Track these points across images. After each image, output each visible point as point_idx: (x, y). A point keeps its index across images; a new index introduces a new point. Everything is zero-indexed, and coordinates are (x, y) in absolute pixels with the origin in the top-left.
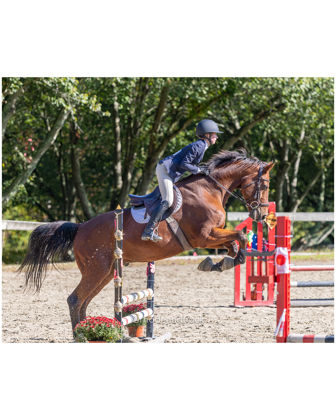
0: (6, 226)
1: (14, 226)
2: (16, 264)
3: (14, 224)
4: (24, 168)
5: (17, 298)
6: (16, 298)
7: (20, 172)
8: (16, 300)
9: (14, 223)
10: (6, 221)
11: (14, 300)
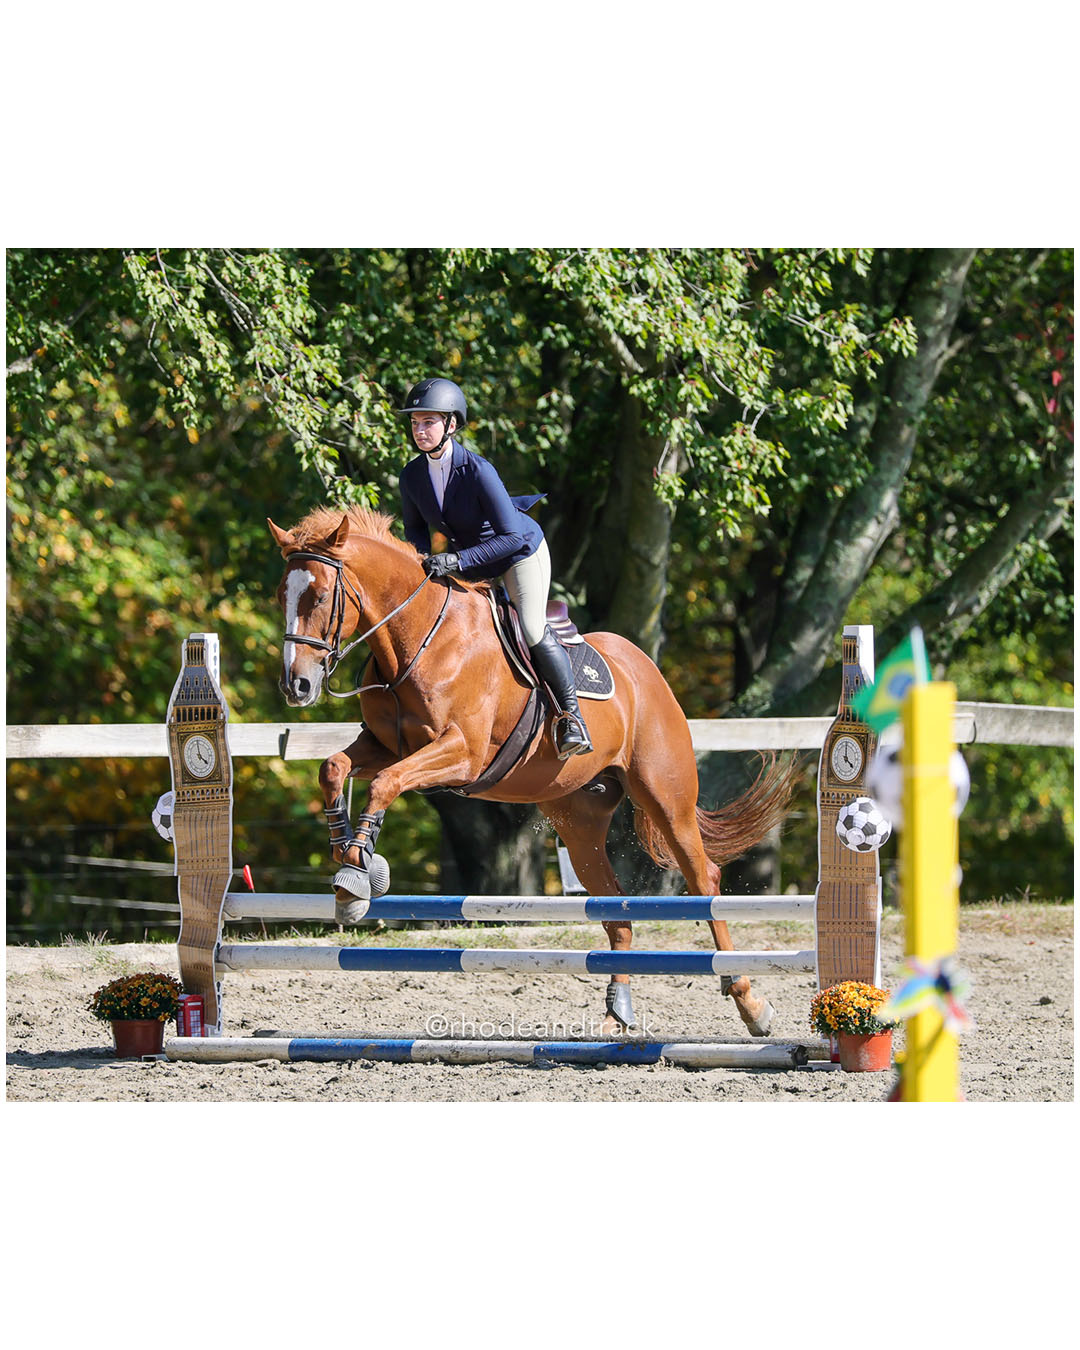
0: (970, 727)
1: (1008, 727)
2: (1018, 897)
3: (1007, 719)
4: (1045, 466)
5: (1032, 1054)
6: (1026, 1055)
7: (1031, 485)
8: (1029, 1065)
9: (1008, 711)
10: (973, 704)
11: (1019, 1064)
